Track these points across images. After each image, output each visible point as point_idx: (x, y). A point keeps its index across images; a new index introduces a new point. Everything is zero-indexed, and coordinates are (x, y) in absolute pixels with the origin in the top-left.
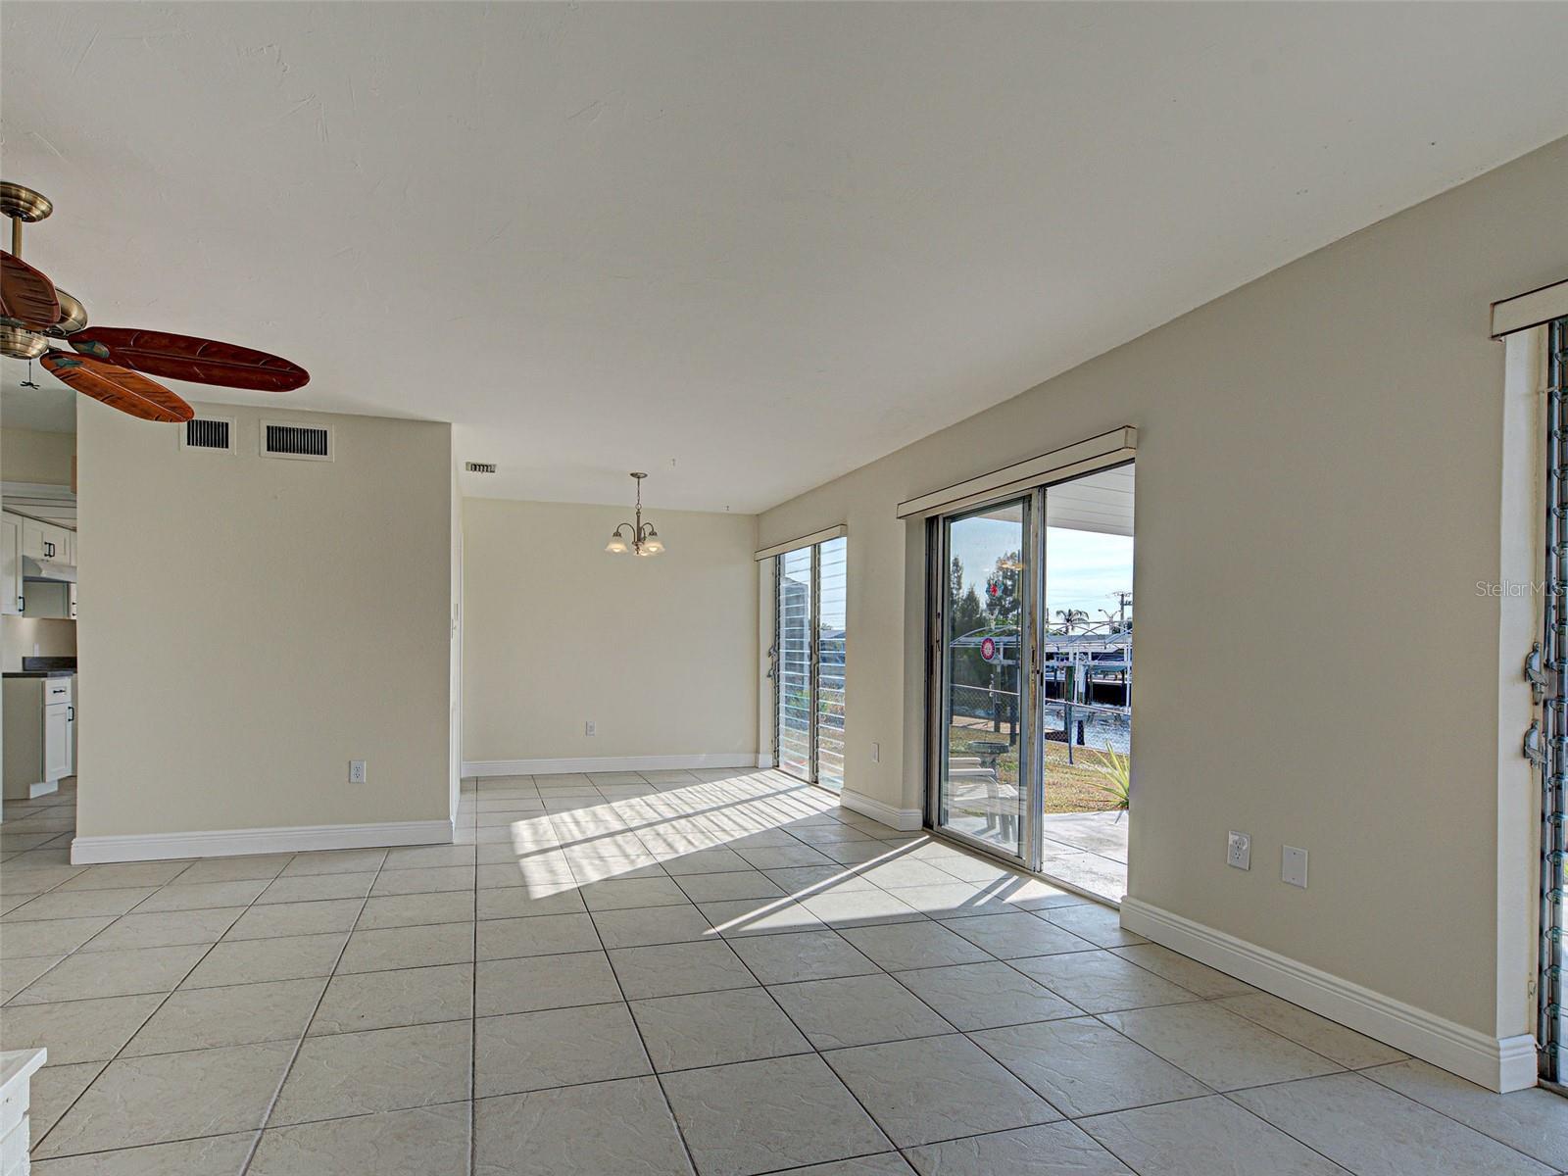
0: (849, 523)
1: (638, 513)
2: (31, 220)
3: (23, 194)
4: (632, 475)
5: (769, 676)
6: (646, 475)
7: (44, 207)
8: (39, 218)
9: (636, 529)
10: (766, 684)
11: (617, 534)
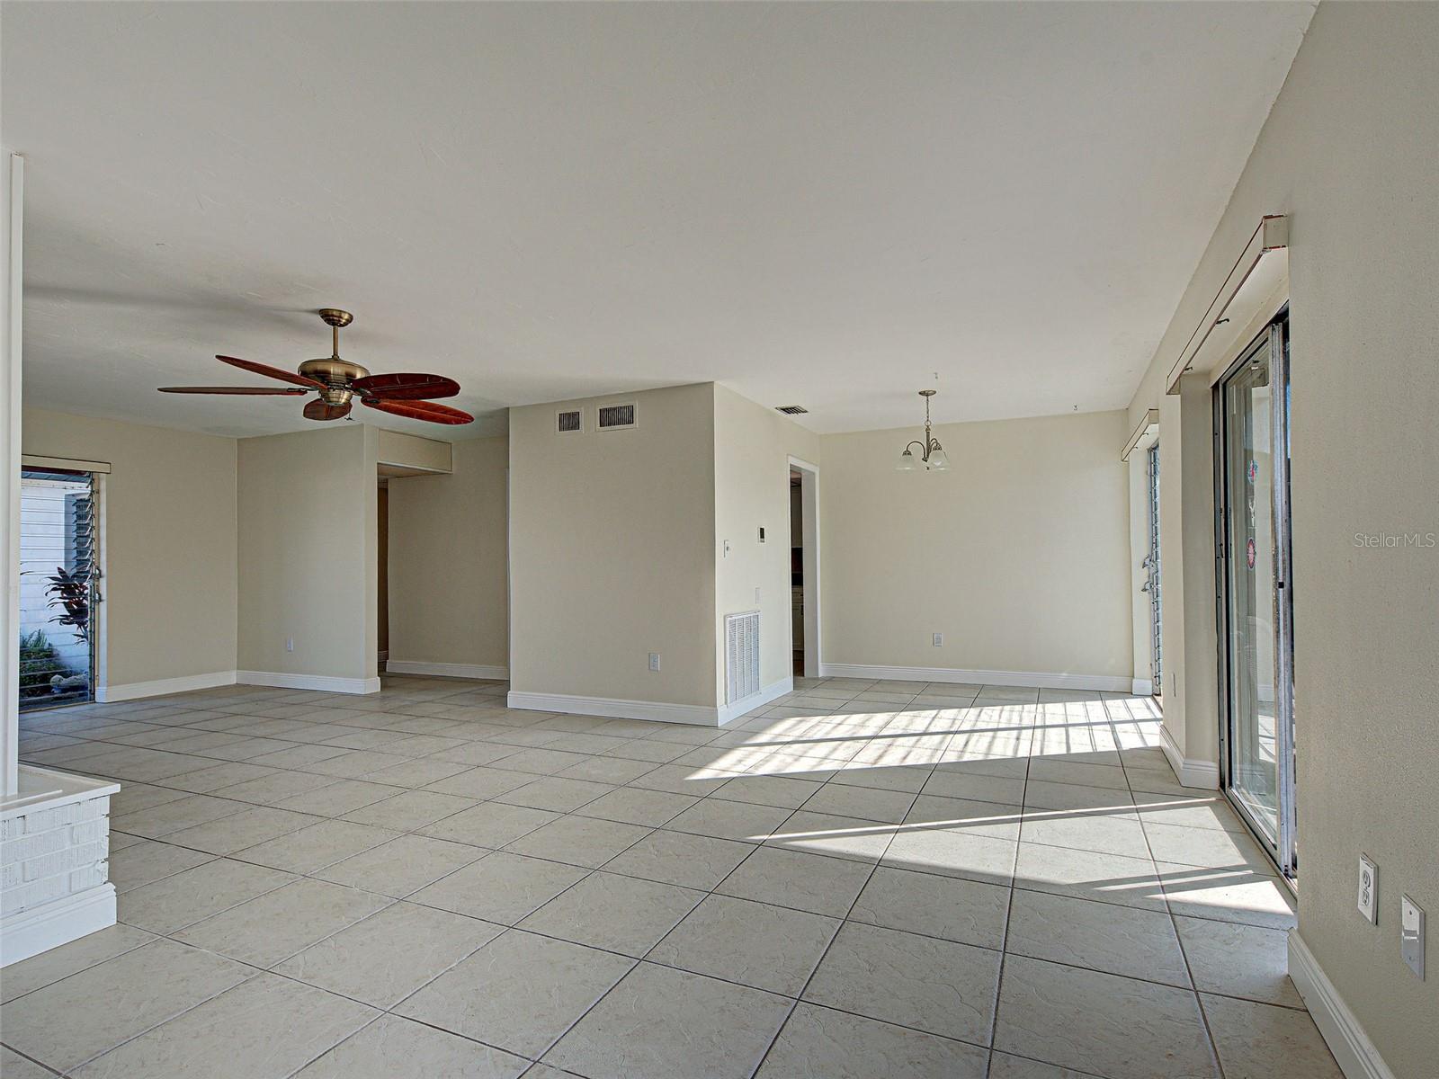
0: (1159, 408)
1: (928, 429)
2: (341, 326)
3: (335, 313)
4: (920, 393)
5: (1144, 590)
6: (935, 392)
7: (346, 317)
8: (345, 324)
9: (925, 446)
10: (1142, 601)
11: (907, 453)
